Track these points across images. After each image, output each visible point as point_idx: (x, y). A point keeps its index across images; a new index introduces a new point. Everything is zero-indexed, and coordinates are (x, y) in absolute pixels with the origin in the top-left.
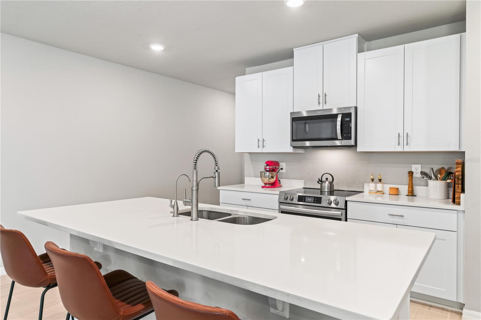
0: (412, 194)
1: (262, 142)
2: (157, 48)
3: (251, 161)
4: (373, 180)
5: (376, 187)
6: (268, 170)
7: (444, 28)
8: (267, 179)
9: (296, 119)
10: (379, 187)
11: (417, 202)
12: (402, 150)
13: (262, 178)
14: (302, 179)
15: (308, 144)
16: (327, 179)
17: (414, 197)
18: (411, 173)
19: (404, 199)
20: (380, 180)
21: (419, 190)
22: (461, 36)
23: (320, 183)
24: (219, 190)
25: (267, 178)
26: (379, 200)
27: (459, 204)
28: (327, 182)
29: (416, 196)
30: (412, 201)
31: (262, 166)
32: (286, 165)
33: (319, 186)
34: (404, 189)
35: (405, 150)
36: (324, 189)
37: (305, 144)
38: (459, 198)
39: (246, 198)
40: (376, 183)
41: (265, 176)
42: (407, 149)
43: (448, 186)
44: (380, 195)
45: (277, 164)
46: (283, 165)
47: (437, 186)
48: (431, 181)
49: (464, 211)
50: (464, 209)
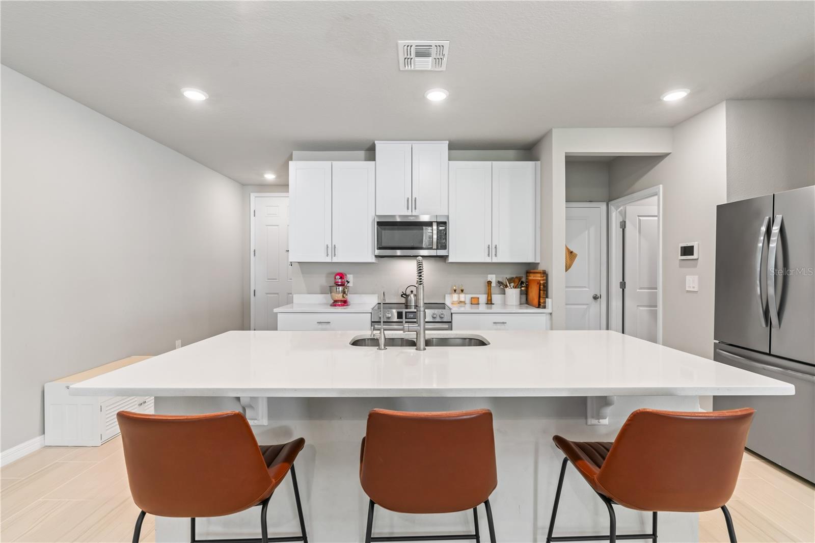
0: (489, 302)
1: (332, 249)
2: (195, 96)
3: (303, 273)
4: (455, 291)
5: (459, 298)
6: (340, 283)
7: (511, 153)
8: (340, 295)
9: (384, 225)
10: (462, 297)
11: (495, 309)
12: (490, 261)
13: (333, 294)
14: (375, 294)
15: (399, 252)
16: (412, 292)
17: (493, 305)
18: (489, 283)
19: (483, 308)
20: (462, 291)
21: (496, 298)
22: (535, 163)
23: (405, 296)
24: (276, 314)
25: (339, 293)
26: (462, 310)
27: (545, 307)
28: (412, 295)
29: (493, 304)
30: (491, 308)
31: (322, 280)
32: (354, 277)
33: (403, 300)
34: (483, 298)
35: (494, 261)
36: (410, 304)
37: (396, 253)
38: (545, 302)
39: (322, 321)
40: (459, 294)
41: (337, 291)
42: (495, 260)
43: (521, 294)
44: (463, 305)
45: (342, 276)
46: (350, 277)
47: (513, 294)
48: (507, 290)
49: (551, 314)
50: (551, 312)
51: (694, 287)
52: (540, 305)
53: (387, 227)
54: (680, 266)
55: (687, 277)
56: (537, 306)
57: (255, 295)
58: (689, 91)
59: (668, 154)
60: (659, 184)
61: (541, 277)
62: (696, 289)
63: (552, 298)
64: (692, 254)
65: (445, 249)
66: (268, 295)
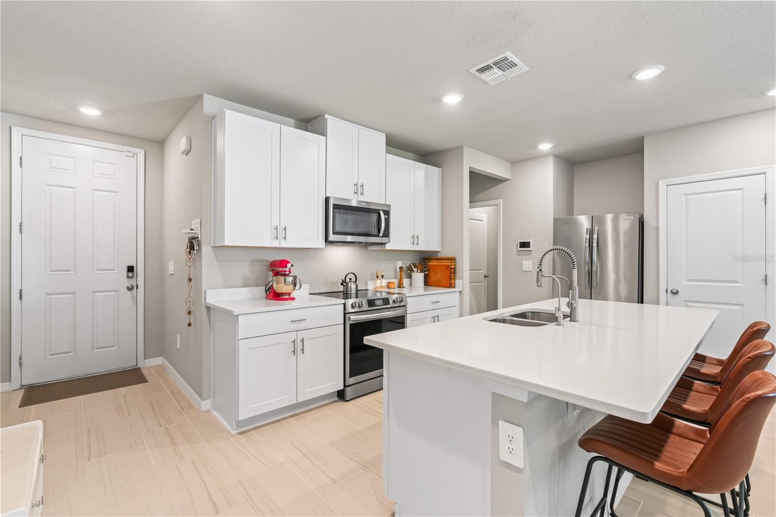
0: (402, 286)
1: (281, 232)
4: (377, 277)
9: (339, 208)
15: (350, 238)
16: (350, 279)
17: (404, 289)
18: (402, 268)
20: (382, 276)
21: (406, 281)
22: (439, 170)
23: (345, 284)
27: (454, 287)
28: (351, 283)
37: (345, 238)
38: (454, 283)
47: (419, 277)
48: (413, 274)
49: (460, 292)
50: (461, 290)
51: (529, 268)
52: (451, 285)
53: (342, 211)
54: (517, 255)
55: (524, 262)
56: (449, 286)
57: (21, 298)
58: (553, 144)
59: (507, 180)
60: (500, 199)
61: (451, 263)
62: (530, 269)
63: (462, 279)
64: (529, 247)
65: (388, 237)
66: (52, 296)
